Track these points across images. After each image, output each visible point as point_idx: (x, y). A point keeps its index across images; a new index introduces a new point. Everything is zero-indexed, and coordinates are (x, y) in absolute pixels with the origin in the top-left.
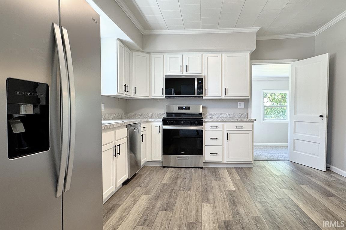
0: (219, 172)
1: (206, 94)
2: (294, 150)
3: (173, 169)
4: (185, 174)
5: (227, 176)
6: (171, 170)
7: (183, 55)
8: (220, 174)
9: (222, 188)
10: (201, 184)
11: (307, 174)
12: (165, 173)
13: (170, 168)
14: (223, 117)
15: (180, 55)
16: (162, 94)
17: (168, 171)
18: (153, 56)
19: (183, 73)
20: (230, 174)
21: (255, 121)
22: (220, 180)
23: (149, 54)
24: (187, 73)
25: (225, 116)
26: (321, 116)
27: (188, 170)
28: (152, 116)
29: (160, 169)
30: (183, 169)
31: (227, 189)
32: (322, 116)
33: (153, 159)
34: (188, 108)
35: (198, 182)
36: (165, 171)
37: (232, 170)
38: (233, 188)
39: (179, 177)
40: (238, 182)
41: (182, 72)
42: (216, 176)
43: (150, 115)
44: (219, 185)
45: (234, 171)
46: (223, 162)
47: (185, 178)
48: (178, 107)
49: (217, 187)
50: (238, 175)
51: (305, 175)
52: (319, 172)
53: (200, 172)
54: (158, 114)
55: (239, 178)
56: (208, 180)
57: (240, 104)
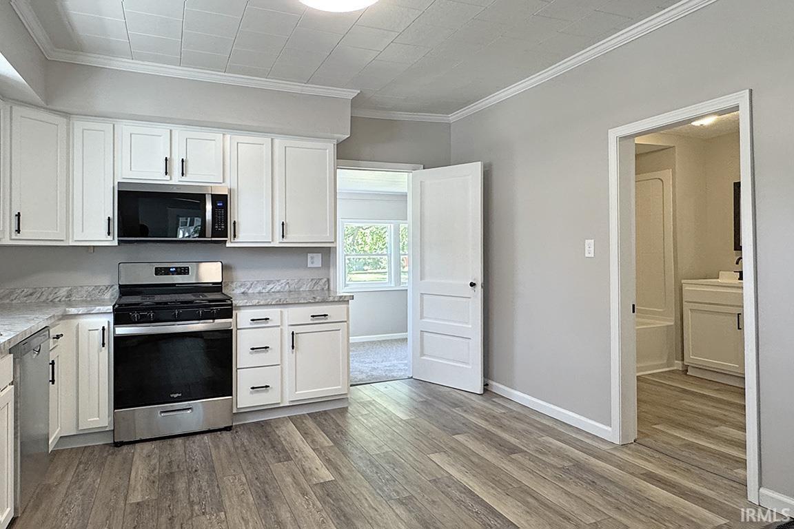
0: (277, 432)
1: (235, 236)
2: (422, 354)
3: (147, 447)
4: (190, 457)
5: (301, 442)
6: (145, 452)
7: (171, 131)
8: (282, 439)
9: (302, 480)
10: (244, 479)
11: (456, 405)
12: (128, 463)
13: (138, 446)
14: (273, 290)
15: (162, 130)
16: (109, 234)
17: (136, 456)
18: (79, 125)
19: (171, 179)
20: (305, 433)
21: (353, 299)
22: (289, 458)
23: (66, 117)
24: (184, 178)
25: (278, 288)
26: (472, 285)
27: (194, 442)
28: (69, 295)
29: (105, 454)
30: (179, 441)
31: (315, 481)
32: (475, 284)
33: (80, 428)
34: (184, 271)
35: (235, 475)
36: (125, 460)
37: (304, 421)
38: (326, 475)
39: (175, 468)
40: (332, 456)
41: (168, 177)
42: (273, 447)
43: (63, 292)
44: (293, 475)
45: (310, 424)
46: (281, 405)
47: (196, 471)
48: (156, 268)
49: (289, 479)
50: (322, 433)
51: (454, 410)
52: (473, 397)
53: (229, 442)
54: (90, 289)
55: (332, 444)
56: (259, 463)
57: (312, 258)
